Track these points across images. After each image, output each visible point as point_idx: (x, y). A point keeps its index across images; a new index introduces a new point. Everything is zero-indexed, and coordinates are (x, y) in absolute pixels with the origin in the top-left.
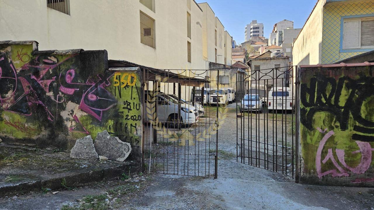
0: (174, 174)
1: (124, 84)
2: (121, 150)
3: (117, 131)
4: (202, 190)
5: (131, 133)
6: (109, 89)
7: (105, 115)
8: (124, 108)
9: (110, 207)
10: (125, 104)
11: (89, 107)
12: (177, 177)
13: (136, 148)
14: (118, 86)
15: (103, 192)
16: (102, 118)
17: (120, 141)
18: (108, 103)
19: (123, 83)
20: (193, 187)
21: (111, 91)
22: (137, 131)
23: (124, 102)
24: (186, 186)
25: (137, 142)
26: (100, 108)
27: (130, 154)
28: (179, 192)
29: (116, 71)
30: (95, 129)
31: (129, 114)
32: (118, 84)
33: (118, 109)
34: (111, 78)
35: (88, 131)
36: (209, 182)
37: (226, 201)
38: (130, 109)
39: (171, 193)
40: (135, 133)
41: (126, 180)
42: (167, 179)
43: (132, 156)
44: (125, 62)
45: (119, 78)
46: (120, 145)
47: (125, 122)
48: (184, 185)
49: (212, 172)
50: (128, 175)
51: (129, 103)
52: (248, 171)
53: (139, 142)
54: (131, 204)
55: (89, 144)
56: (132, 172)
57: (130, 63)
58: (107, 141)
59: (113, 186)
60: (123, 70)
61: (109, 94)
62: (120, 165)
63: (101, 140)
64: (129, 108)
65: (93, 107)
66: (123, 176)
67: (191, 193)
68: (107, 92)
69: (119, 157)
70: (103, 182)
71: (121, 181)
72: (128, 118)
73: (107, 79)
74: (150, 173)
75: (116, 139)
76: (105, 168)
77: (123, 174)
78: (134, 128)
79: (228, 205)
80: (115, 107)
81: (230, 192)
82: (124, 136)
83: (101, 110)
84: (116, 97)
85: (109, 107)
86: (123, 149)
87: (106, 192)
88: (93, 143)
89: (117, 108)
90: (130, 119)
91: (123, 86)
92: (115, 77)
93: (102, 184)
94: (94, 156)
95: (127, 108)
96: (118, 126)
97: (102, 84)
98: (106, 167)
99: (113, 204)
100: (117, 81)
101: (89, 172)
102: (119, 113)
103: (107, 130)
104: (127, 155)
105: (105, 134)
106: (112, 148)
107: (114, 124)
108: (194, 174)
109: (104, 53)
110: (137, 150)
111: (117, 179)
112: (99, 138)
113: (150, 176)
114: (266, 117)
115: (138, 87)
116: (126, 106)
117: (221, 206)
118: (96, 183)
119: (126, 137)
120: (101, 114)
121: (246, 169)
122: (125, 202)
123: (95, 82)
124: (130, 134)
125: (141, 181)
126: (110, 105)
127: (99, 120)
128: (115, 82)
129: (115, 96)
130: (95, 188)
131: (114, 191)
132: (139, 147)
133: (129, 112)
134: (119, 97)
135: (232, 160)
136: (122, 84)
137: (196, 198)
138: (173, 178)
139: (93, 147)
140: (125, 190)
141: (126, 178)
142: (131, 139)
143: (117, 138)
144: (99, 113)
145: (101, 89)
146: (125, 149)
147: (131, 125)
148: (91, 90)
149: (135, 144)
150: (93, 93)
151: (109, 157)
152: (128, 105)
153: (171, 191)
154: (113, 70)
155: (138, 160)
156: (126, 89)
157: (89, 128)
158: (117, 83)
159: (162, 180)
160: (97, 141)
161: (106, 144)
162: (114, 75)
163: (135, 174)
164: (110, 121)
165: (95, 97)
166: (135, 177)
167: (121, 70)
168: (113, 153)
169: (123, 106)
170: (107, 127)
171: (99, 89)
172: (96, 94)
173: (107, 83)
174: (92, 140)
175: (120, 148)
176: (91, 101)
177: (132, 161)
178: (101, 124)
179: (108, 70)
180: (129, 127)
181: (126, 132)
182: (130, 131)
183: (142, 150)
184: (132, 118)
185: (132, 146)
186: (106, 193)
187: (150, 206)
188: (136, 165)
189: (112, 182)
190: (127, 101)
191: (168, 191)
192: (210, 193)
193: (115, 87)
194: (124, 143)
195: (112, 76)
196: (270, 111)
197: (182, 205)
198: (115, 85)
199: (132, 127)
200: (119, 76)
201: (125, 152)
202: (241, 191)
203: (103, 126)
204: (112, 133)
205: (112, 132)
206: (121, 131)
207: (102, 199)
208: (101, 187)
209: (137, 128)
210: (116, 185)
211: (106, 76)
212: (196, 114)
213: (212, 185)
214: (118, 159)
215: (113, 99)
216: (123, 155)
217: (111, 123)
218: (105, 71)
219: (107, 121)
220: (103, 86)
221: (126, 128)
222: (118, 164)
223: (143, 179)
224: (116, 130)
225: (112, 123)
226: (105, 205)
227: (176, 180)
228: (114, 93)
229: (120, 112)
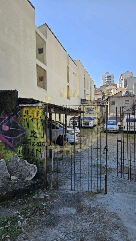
0: (72, 190)
1: (31, 117)
2: (29, 170)
3: (25, 155)
4: (98, 207)
5: (37, 156)
6: (19, 121)
7: (16, 142)
8: (31, 136)
9: (23, 230)
10: (32, 133)
11: (3, 136)
12: (74, 192)
13: (41, 168)
14: (26, 119)
15: (16, 212)
16: (13, 145)
17: (28, 163)
18: (18, 132)
19: (30, 116)
20: (90, 203)
21: (20, 122)
22: (41, 154)
23: (31, 131)
24: (84, 202)
25: (41, 164)
26: (12, 137)
27: (36, 174)
28: (79, 209)
29: (25, 107)
30: (7, 153)
31: (35, 141)
32: (26, 117)
33: (27, 137)
34: (21, 112)
35: (2, 155)
36: (102, 198)
37: (122, 219)
38: (36, 137)
39: (73, 211)
40: (40, 156)
41: (34, 197)
42: (67, 194)
43: (38, 175)
44: (31, 100)
45: (27, 112)
46: (28, 167)
47: (31, 147)
48: (82, 201)
49: (103, 187)
50: (35, 192)
51: (35, 132)
52: (128, 185)
53: (43, 164)
54: (40, 225)
55: (2, 166)
56: (38, 189)
57: (35, 100)
58: (17, 163)
59: (24, 203)
60: (30, 106)
61: (19, 125)
62: (28, 184)
63: (13, 162)
64: (35, 136)
65: (6, 135)
66: (31, 193)
67: (90, 210)
68: (17, 123)
69: (28, 176)
70: (15, 200)
71: (29, 198)
72: (35, 144)
73: (18, 113)
74: (52, 189)
75: (25, 162)
76: (16, 188)
77: (31, 192)
78: (39, 152)
79: (126, 224)
80: (23, 135)
81: (121, 209)
82: (31, 159)
83: (13, 138)
84: (25, 128)
85: (19, 136)
86: (30, 170)
87: (18, 212)
88: (6, 165)
89: (26, 136)
90: (36, 145)
91: (30, 119)
92: (24, 111)
93: (14, 202)
94: (7, 177)
95: (34, 136)
96: (27, 150)
97: (14, 117)
99: (25, 226)
100: (26, 114)
102: (27, 141)
103: (17, 154)
104: (34, 175)
105: (16, 158)
106: (22, 169)
107: (23, 149)
108: (87, 190)
109: (15, 92)
110: (42, 171)
111: (26, 196)
112: (11, 161)
113: (52, 192)
114: (122, 136)
115: (42, 119)
116: (33, 135)
117: (120, 225)
118: (9, 201)
119: (33, 160)
120: (13, 141)
121: (125, 182)
122: (35, 224)
123: (8, 115)
124: (36, 157)
125: (45, 197)
126: (19, 134)
127: (11, 146)
128: (24, 115)
129: (24, 126)
130: (8, 207)
131: (25, 209)
132: (43, 168)
133: (35, 139)
134: (27, 127)
135: (112, 174)
136: (30, 117)
137: (95, 217)
138: (71, 194)
139: (6, 169)
140: (34, 208)
141: (33, 195)
142: (37, 162)
143: (25, 161)
144: (10, 141)
145: (13, 121)
146: (32, 170)
147: (37, 150)
148: (5, 122)
149: (40, 165)
150: (6, 125)
151: (19, 177)
152: (34, 134)
153: (72, 208)
154: (22, 106)
155: (43, 178)
156: (32, 121)
157: (3, 153)
158: (26, 116)
159: (62, 196)
160: (9, 163)
161: (16, 166)
162: (23, 110)
163: (40, 191)
164: (19, 147)
165: (7, 127)
166: (40, 194)
167: (29, 106)
168: (22, 173)
169: (30, 134)
170: (17, 151)
171: (11, 121)
172: (9, 125)
173: (17, 116)
174: (5, 162)
175: (28, 169)
176: (5, 131)
177: (38, 180)
178: (12, 149)
179: (18, 106)
180: (35, 152)
181: (33, 156)
182: (36, 155)
183: (45, 170)
184: (38, 144)
185: (38, 167)
186: (18, 213)
187: (57, 227)
188: (41, 183)
189: (22, 199)
190: (33, 131)
191: (69, 208)
192: (106, 211)
193: (24, 119)
194: (31, 165)
195: (22, 111)
196: (125, 132)
197: (85, 225)
198: (24, 118)
199: (38, 152)
200: (27, 111)
201: (32, 173)
202: (131, 207)
203: (14, 151)
204: (21, 157)
205: (22, 156)
206: (29, 155)
207: (14, 220)
208: (13, 206)
209: (41, 152)
210: (26, 203)
211: (16, 111)
212: (77, 135)
213: (104, 201)
214: (26, 179)
215: (23, 129)
216: (30, 175)
217: (20, 148)
218: (16, 107)
219: (17, 147)
220: (15, 119)
221: (33, 152)
222: (26, 183)
223: (47, 196)
224: (24, 154)
225: (22, 148)
226: (18, 227)
227: (74, 195)
228: (23, 125)
229: (28, 139)
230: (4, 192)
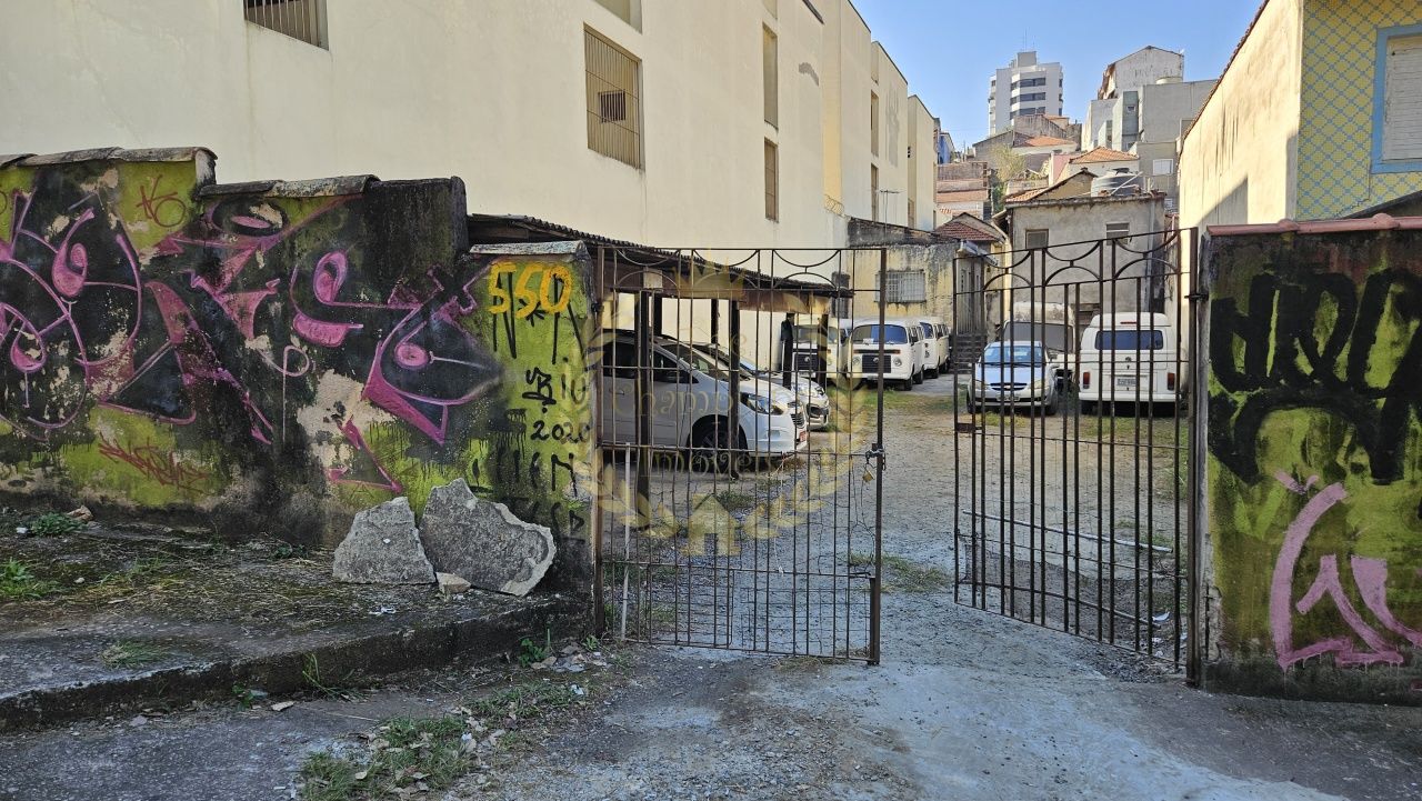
0: (715, 646)
1: (525, 304)
2: (517, 551)
3: (501, 481)
4: (822, 709)
5: (554, 489)
6: (471, 323)
7: (459, 423)
8: (525, 395)
9: (479, 762)
10: (530, 382)
11: (401, 392)
12: (725, 656)
13: (571, 544)
14: (505, 314)
15: (453, 709)
16: (446, 434)
17: (513, 519)
18: (468, 378)
19: (521, 301)
20: (787, 695)
21: (477, 331)
22: (574, 481)
23: (528, 372)
24: (762, 690)
25: (576, 522)
26: (441, 397)
27: (551, 567)
28: (733, 712)
29: (496, 256)
30: (420, 473)
31: (546, 418)
32: (506, 307)
33: (507, 401)
34: (479, 285)
35: (398, 483)
36: (849, 679)
37: (914, 750)
38: (550, 401)
39: (704, 717)
40: (568, 489)
41: (537, 666)
42: (689, 664)
43: (560, 576)
44: (528, 224)
45: (508, 282)
46: (514, 534)
47: (530, 446)
48: (753, 689)
49: (860, 640)
50: (544, 646)
51: (544, 375)
52: (1001, 640)
53: (582, 522)
54: (555, 754)
55: (400, 529)
56: (559, 634)
57: (547, 226)
58: (466, 519)
59: (491, 685)
60: (523, 252)
61: (473, 343)
62: (514, 607)
63: (446, 514)
64: (547, 395)
65: (415, 390)
66: (526, 650)
67: (779, 718)
68: (463, 335)
69: (512, 576)
70: (453, 670)
71: (517, 667)
72: (543, 433)
73: (465, 288)
74: (623, 638)
75: (499, 512)
76: (459, 618)
77: (524, 644)
78: (564, 469)
79: (921, 766)
80: (493, 391)
81: (926, 718)
82: (527, 500)
83: (444, 404)
84: (498, 355)
85: (473, 393)
86: (525, 551)
87: (463, 708)
88: (417, 527)
89: (503, 397)
90: (551, 438)
91: (522, 314)
92: (493, 279)
93: (450, 678)
94: (419, 575)
95: (538, 396)
96: (508, 461)
97: (447, 305)
98: (465, 615)
99: (491, 753)
100: (502, 293)
101: (401, 633)
102: (509, 416)
103: (466, 478)
104: (540, 572)
105: (458, 493)
106: (486, 546)
107: (490, 455)
108: (788, 648)
109: (454, 187)
110: (576, 554)
111: (504, 660)
112: (438, 507)
113: (625, 651)
114: (1071, 431)
115: (578, 316)
116: (534, 387)
117: (893, 769)
118: (428, 672)
119: (537, 505)
120: (444, 419)
121: (990, 629)
122: (531, 747)
123: (421, 298)
124: (549, 492)
125: (590, 669)
126: (474, 384)
127: (437, 439)
128: (495, 298)
129: (495, 350)
130: (423, 692)
131: (494, 703)
132: (582, 541)
133: (545, 411)
134: (509, 353)
135: (935, 597)
136: (520, 305)
137: (797, 739)
138: (710, 662)
139: (417, 542)
140: (534, 701)
141: (537, 657)
142: (553, 514)
143: (503, 507)
144: (434, 415)
145: (444, 324)
146: (532, 548)
147: (555, 459)
148: (407, 328)
149: (567, 531)
150: (415, 341)
151: (475, 578)
152: (541, 385)
153: (702, 709)
154: (484, 252)
155: (581, 589)
156: (533, 324)
157: (400, 470)
158: (502, 300)
159: (669, 667)
160: (430, 519)
161: (461, 529)
162: (489, 273)
163: (568, 643)
164: (475, 444)
165: (420, 353)
166: (568, 655)
167: (517, 252)
168: (487, 564)
169: (523, 387)
170: (464, 466)
171: (436, 327)
172: (426, 343)
173: (464, 302)
174: (412, 514)
175: (513, 546)
176: (408, 371)
177: (557, 596)
178: (443, 454)
179: (467, 253)
180: (547, 467)
181: (535, 486)
182: (550, 481)
183: (593, 554)
184: (558, 433)
185: (558, 539)
186: (464, 713)
187: (625, 764)
188: (572, 610)
189: (486, 670)
190: (537, 370)
191: (691, 710)
192: (851, 721)
193: (495, 315)
194: (527, 526)
195: (484, 275)
196: (1089, 408)
197: (745, 762)
198: (493, 310)
199: (558, 467)
200: (506, 277)
201: (532, 561)
202: (971, 715)
203: (452, 462)
204: (482, 490)
205: (485, 486)
206: (517, 481)
207: (449, 732)
208: (445, 691)
209: (575, 471)
210: (499, 682)
211: (458, 278)
212: (797, 419)
213: (858, 689)
214: (506, 588)
215: (488, 361)
216: (523, 571)
217: (479, 450)
218: (456, 258)
219: (465, 445)
220: (451, 315)
221: (535, 470)
222: (505, 604)
223: (600, 664)
224: (497, 477)
225: (485, 451)
226: (462, 754)
227: (723, 668)
228: (489, 341)
229: (514, 410)
230: (405, 630)
